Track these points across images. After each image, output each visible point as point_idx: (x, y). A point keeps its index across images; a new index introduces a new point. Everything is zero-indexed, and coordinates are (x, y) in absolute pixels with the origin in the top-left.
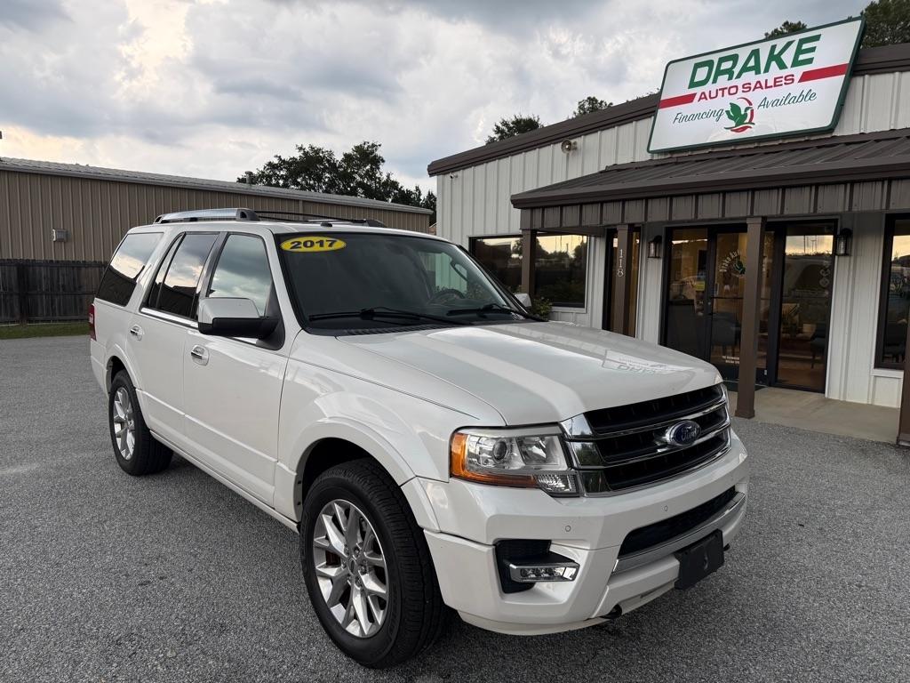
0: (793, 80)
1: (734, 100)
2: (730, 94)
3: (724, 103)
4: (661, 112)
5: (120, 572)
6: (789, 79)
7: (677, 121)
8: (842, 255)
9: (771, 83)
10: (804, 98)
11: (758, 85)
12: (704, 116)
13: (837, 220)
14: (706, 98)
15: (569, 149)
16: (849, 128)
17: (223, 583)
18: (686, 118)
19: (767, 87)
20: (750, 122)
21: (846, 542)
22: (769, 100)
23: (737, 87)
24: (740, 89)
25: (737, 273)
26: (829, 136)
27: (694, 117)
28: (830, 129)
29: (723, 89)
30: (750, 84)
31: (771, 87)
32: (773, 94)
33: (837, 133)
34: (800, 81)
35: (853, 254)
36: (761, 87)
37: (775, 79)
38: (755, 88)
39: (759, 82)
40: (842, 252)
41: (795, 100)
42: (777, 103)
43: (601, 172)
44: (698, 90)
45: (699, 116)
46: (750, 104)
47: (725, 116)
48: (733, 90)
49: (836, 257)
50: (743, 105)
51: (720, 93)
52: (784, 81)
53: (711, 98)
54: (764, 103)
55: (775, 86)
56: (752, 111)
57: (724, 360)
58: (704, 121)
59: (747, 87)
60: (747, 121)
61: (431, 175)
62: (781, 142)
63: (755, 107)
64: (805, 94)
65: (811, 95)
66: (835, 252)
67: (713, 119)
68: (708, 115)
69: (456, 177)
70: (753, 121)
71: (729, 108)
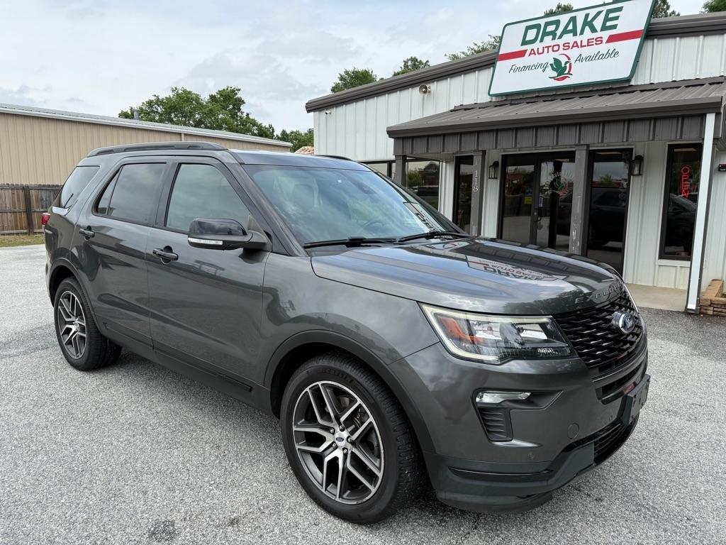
0: (602, 41)
1: (557, 55)
2: (553, 51)
3: (549, 58)
4: (499, 64)
6: (599, 41)
7: (512, 71)
8: (636, 175)
9: (585, 43)
10: (610, 55)
11: (575, 45)
12: (533, 68)
13: (633, 149)
14: (534, 53)
15: (425, 92)
16: (641, 80)
18: (519, 69)
19: (582, 46)
20: (569, 73)
22: (584, 56)
23: (559, 45)
24: (562, 47)
25: (557, 190)
26: (627, 85)
27: (525, 68)
28: (628, 80)
29: (548, 47)
30: (569, 43)
31: (585, 46)
32: (587, 52)
33: (633, 83)
34: (607, 42)
35: (644, 175)
36: (577, 46)
37: (588, 40)
38: (573, 46)
39: (576, 42)
40: (636, 173)
41: (603, 57)
42: (589, 58)
43: (451, 111)
44: (529, 47)
45: (529, 67)
46: (569, 59)
47: (549, 67)
48: (556, 48)
49: (632, 177)
50: (563, 60)
51: (546, 50)
52: (595, 42)
53: (539, 54)
54: (580, 59)
55: (588, 45)
56: (570, 65)
58: (534, 71)
59: (566, 46)
60: (566, 72)
61: (309, 111)
62: (591, 89)
63: (572, 61)
64: (610, 52)
65: (615, 53)
66: (631, 173)
67: (540, 70)
68: (536, 67)
69: (330, 113)
70: (571, 72)
71: (553, 62)
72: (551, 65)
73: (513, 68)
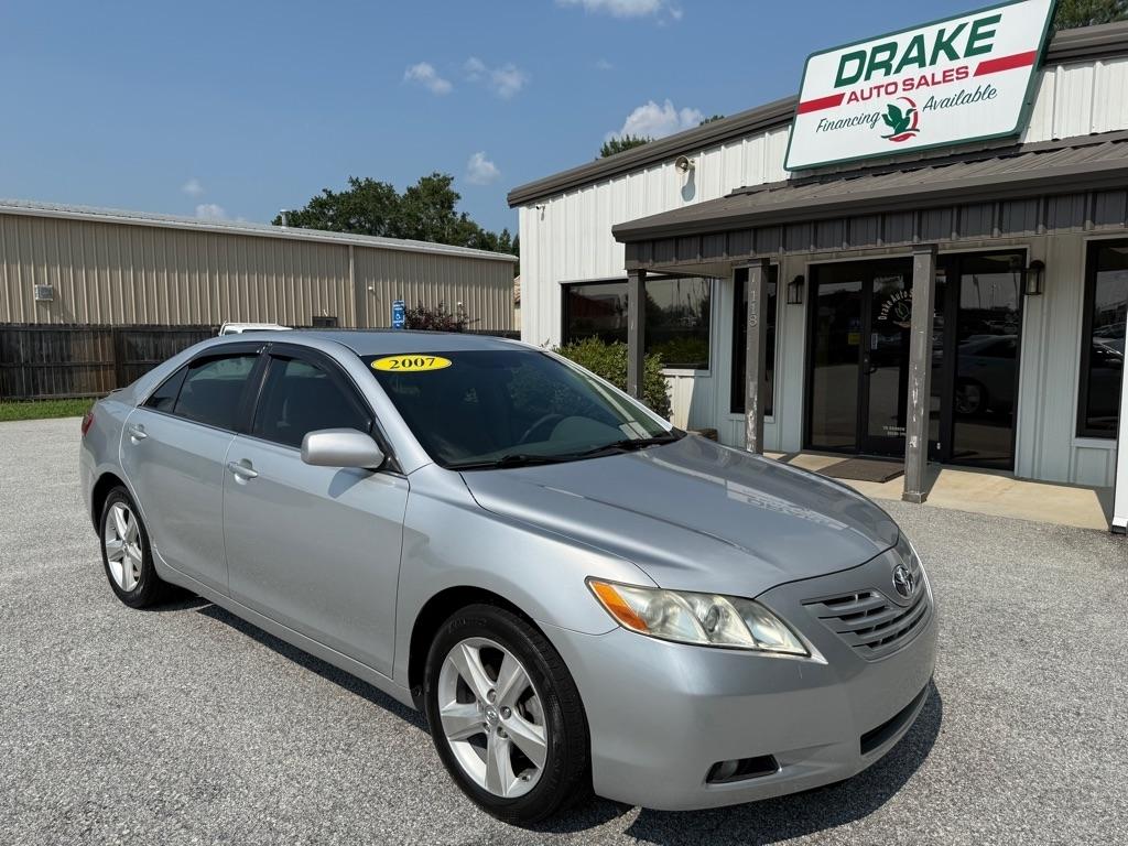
0: (967, 73)
1: (893, 100)
2: (887, 93)
3: (880, 105)
4: (800, 118)
5: (83, 717)
6: (962, 73)
7: (821, 129)
8: (1033, 294)
9: (939, 77)
10: (982, 95)
11: (923, 81)
12: (855, 122)
13: (1025, 250)
14: (857, 99)
15: (685, 169)
16: (1035, 135)
17: (222, 729)
18: (832, 126)
19: (934, 83)
20: (913, 129)
21: (1056, 657)
22: (938, 99)
23: (895, 84)
24: (900, 86)
25: (900, 320)
26: (1013, 144)
27: (842, 123)
28: (1015, 135)
29: (878, 88)
30: (912, 80)
31: (939, 83)
32: (942, 92)
33: (1024, 139)
34: (976, 75)
35: (1046, 293)
36: (927, 83)
37: (945, 72)
38: (919, 84)
39: (924, 77)
40: (1033, 290)
41: (970, 98)
42: (948, 102)
43: (726, 197)
44: (847, 90)
45: (849, 122)
46: (914, 105)
47: (882, 121)
48: (891, 89)
49: (1026, 297)
50: (904, 107)
51: (875, 92)
52: (955, 75)
53: (863, 99)
54: (931, 104)
55: (945, 81)
56: (916, 114)
57: (886, 431)
58: (856, 128)
59: (909, 84)
60: (910, 126)
61: (512, 206)
62: (952, 153)
63: (919, 108)
64: (982, 90)
65: (990, 92)
66: (1023, 291)
67: (867, 125)
68: (860, 121)
69: (544, 208)
70: (917, 127)
71: (886, 111)
72: (885, 116)
73: (823, 124)
